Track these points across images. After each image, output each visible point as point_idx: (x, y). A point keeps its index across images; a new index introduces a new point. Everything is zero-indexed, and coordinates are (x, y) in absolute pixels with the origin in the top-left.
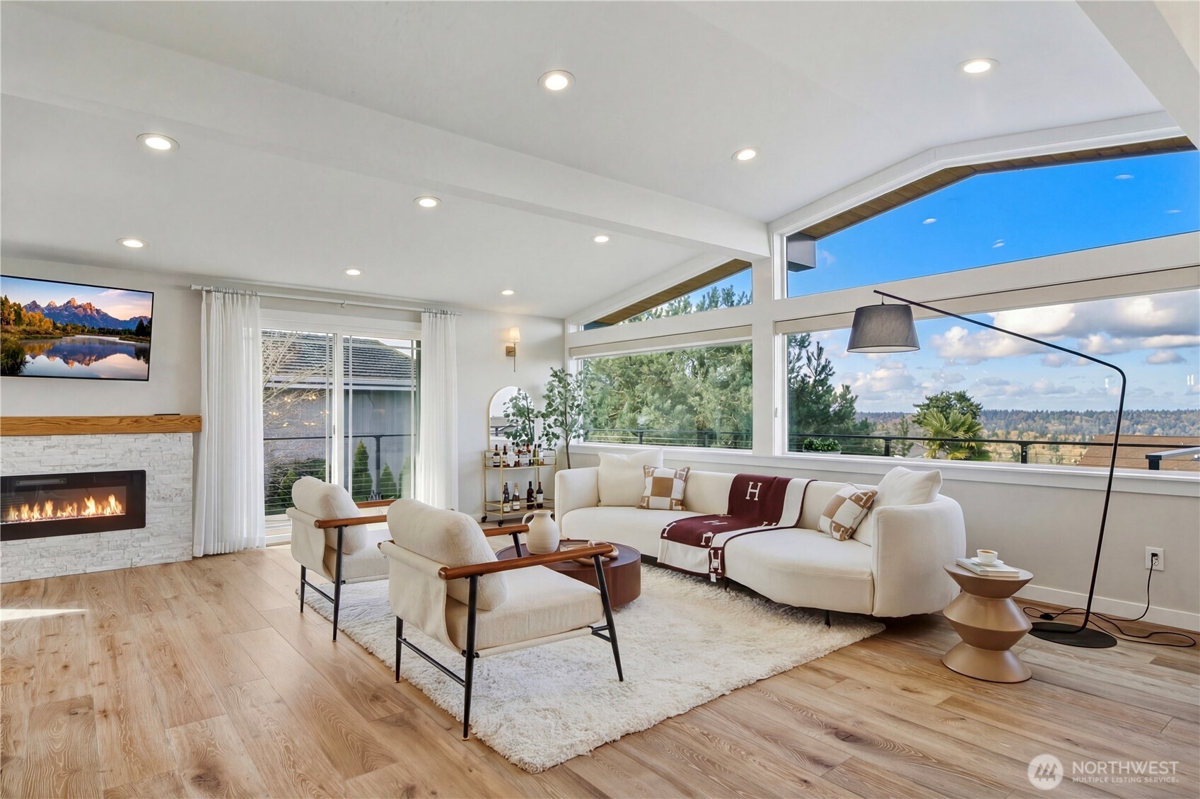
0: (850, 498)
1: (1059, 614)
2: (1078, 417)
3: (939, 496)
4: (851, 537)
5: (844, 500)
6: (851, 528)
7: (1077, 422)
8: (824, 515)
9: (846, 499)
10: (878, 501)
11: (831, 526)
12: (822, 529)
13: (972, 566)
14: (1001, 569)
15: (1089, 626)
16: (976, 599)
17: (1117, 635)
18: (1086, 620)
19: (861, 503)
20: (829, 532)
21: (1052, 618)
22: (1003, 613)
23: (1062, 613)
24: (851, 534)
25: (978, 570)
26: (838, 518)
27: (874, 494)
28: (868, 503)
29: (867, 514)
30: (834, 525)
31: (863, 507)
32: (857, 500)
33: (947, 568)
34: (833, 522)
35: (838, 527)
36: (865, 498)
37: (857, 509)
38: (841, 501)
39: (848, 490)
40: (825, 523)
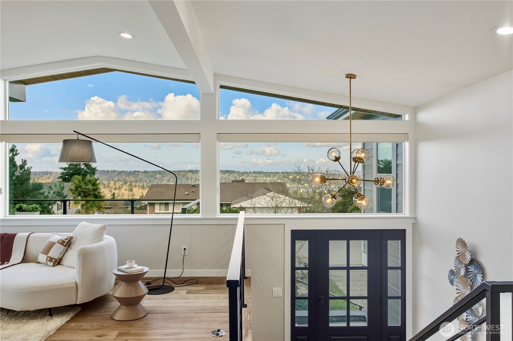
0: (58, 242)
1: (153, 281)
2: (141, 174)
3: (106, 236)
4: (59, 264)
5: (54, 243)
6: (59, 259)
7: (140, 176)
8: (41, 253)
9: (55, 243)
10: (74, 242)
11: (47, 259)
12: (40, 262)
13: (125, 269)
14: (136, 268)
15: (165, 284)
16: (126, 284)
17: (174, 285)
18: (164, 282)
19: (65, 244)
20: (46, 263)
21: (151, 284)
22: (137, 287)
23: (154, 281)
24: (58, 262)
25: (128, 270)
26: (51, 254)
27: (71, 238)
28: (68, 244)
29: (67, 250)
30: (49, 258)
31: (65, 246)
32: (62, 243)
33: (113, 272)
34: (48, 257)
35: (51, 259)
36: (67, 241)
37: (62, 248)
38: (52, 245)
39: (56, 237)
40: (42, 258)
